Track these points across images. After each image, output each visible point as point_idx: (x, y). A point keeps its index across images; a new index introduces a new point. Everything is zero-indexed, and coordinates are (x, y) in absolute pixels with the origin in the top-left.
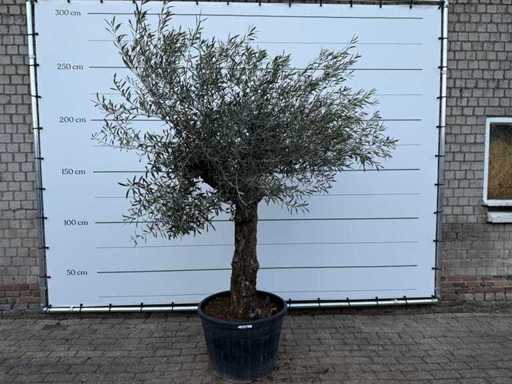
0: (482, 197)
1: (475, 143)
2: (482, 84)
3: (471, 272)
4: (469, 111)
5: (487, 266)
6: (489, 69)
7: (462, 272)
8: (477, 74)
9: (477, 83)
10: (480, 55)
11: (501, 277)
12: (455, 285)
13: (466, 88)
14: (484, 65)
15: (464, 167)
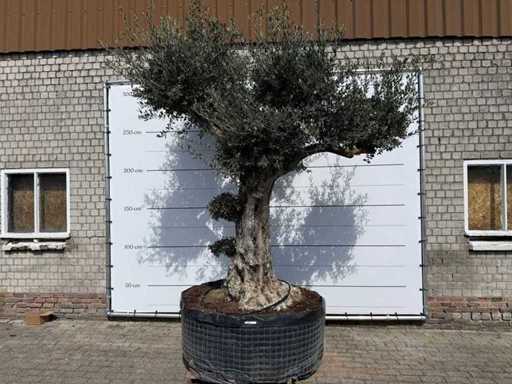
0: (463, 228)
1: (454, 182)
2: (457, 133)
3: (457, 293)
4: (446, 156)
5: (472, 289)
6: (463, 121)
7: (448, 293)
8: (452, 125)
9: (453, 132)
10: (455, 109)
11: (485, 299)
12: (443, 304)
13: (443, 137)
14: (458, 117)
15: (446, 202)
